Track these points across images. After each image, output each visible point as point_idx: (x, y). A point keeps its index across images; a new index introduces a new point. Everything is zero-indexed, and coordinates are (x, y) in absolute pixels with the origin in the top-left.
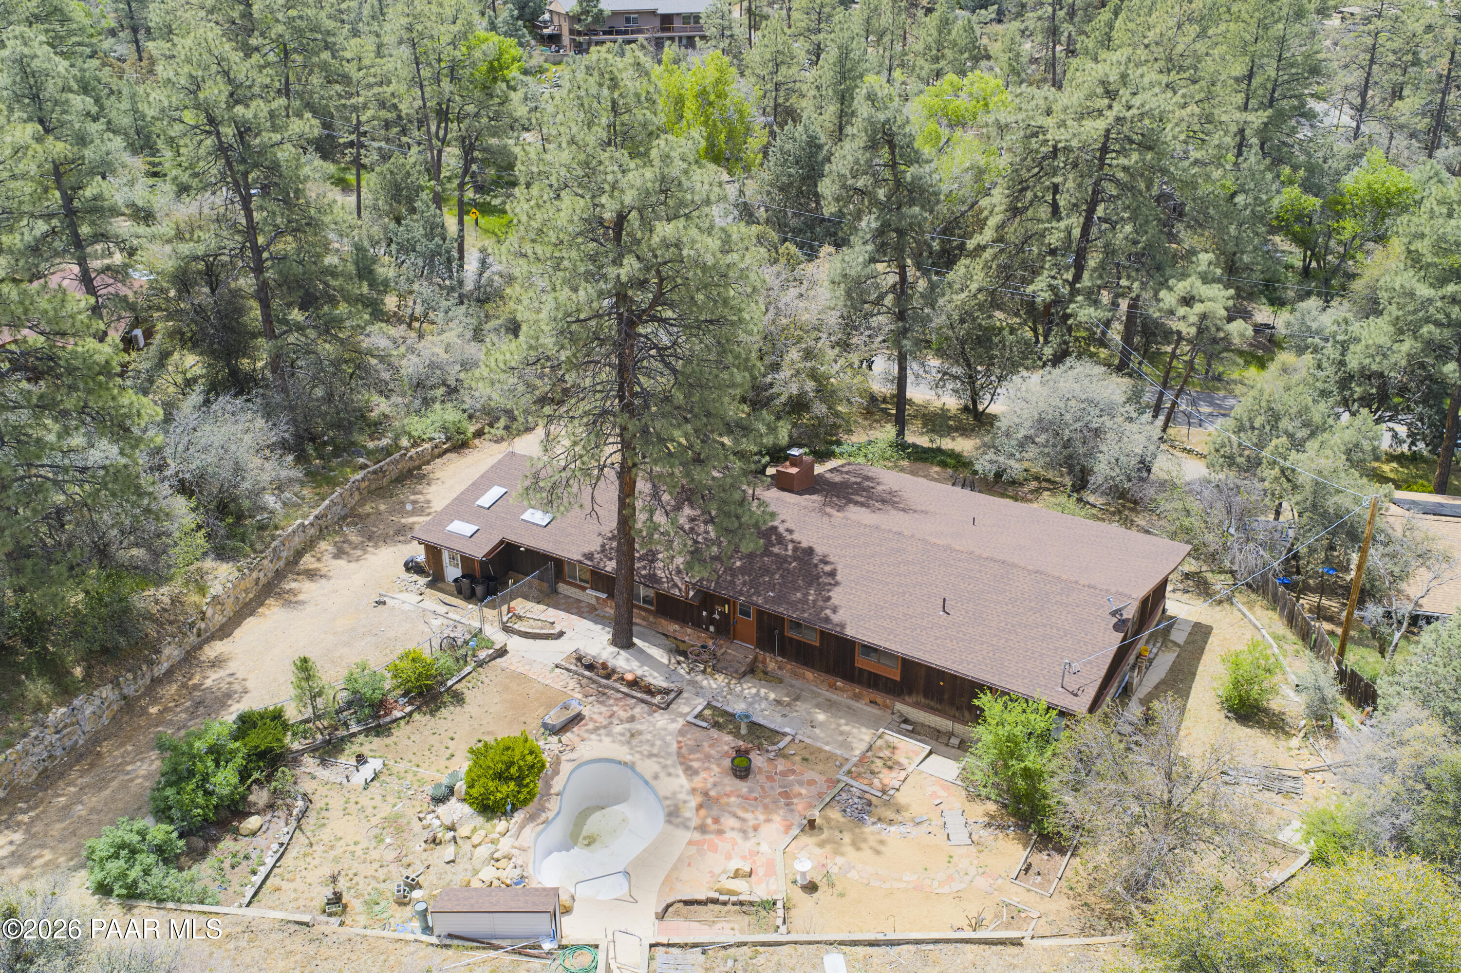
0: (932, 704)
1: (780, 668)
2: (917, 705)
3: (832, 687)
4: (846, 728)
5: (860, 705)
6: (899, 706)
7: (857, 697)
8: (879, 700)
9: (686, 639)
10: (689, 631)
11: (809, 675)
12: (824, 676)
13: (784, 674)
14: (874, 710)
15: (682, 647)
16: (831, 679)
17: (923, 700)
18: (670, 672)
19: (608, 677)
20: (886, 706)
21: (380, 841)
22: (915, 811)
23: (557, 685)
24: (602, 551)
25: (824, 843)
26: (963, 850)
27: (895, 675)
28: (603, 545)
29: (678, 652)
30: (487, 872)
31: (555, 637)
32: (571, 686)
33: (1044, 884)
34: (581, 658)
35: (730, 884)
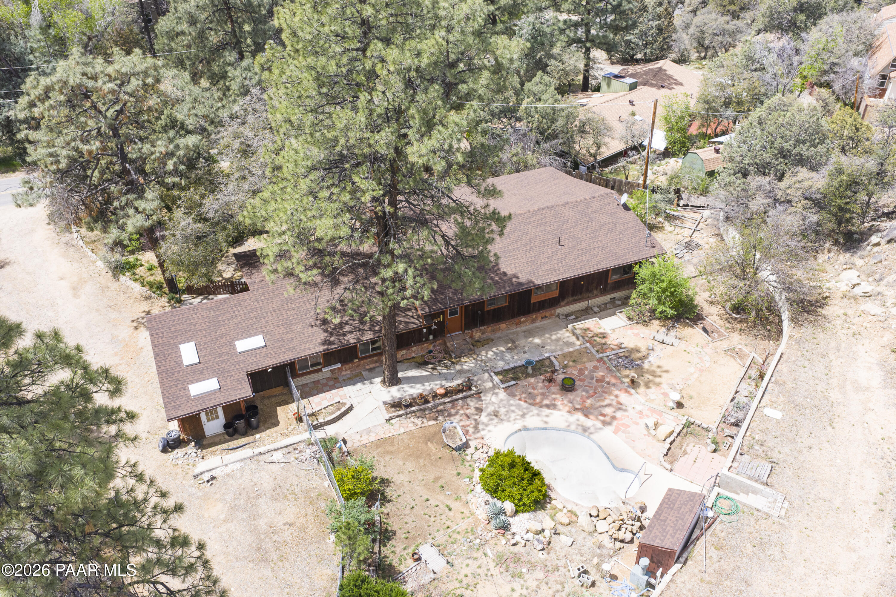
0: (576, 298)
1: (483, 333)
2: (568, 304)
3: (519, 324)
4: (554, 337)
5: (538, 324)
6: (559, 311)
7: (534, 321)
8: (547, 313)
9: (413, 355)
10: (414, 349)
11: (503, 326)
12: (513, 320)
13: (488, 335)
14: (545, 322)
15: (420, 361)
16: (517, 320)
17: (571, 299)
18: (441, 376)
19: (427, 402)
20: (552, 315)
21: (520, 575)
22: (642, 346)
23: (411, 427)
24: (331, 334)
25: (647, 386)
26: (683, 345)
27: (556, 294)
28: (326, 331)
29: (422, 364)
30: (602, 526)
31: (351, 408)
32: (418, 421)
33: (720, 335)
34: (396, 405)
35: (663, 431)
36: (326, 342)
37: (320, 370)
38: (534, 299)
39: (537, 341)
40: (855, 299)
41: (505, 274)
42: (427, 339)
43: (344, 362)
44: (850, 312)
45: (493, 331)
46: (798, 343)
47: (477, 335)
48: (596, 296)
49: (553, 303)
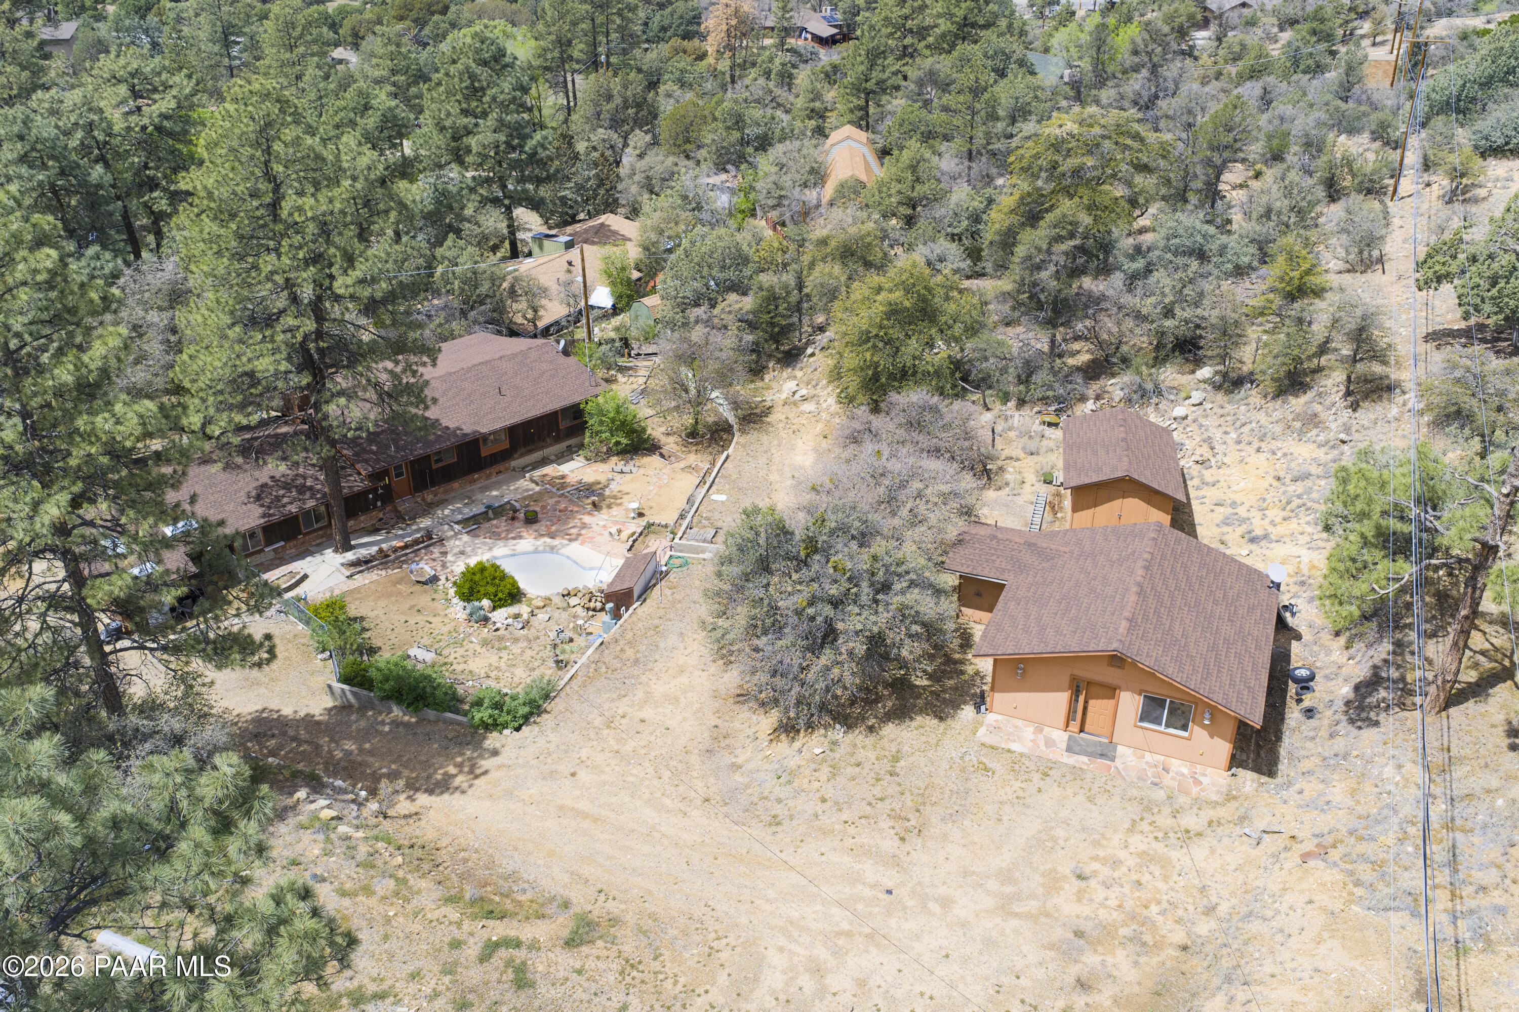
0: (529, 447)
1: (435, 494)
2: (522, 456)
3: (473, 481)
4: (512, 487)
5: (494, 479)
6: (514, 464)
7: (488, 477)
8: (501, 467)
9: (363, 525)
10: (362, 521)
11: (456, 485)
12: (465, 478)
13: (440, 496)
14: (501, 477)
15: (371, 529)
16: (469, 477)
17: (523, 450)
18: (397, 537)
19: (387, 556)
20: (507, 469)
21: (505, 648)
22: (602, 479)
23: (375, 577)
24: (269, 508)
25: (609, 507)
26: (642, 471)
27: (506, 445)
28: (262, 506)
29: (375, 531)
30: (573, 601)
31: (305, 577)
32: (383, 573)
33: (676, 457)
34: (353, 564)
35: (625, 535)
36: (264, 516)
37: (262, 551)
38: (485, 452)
39: (495, 493)
40: (795, 404)
41: (447, 428)
42: (375, 507)
43: (287, 539)
44: (791, 416)
45: (446, 492)
46: (744, 446)
47: (429, 498)
48: (551, 445)
49: (504, 456)
